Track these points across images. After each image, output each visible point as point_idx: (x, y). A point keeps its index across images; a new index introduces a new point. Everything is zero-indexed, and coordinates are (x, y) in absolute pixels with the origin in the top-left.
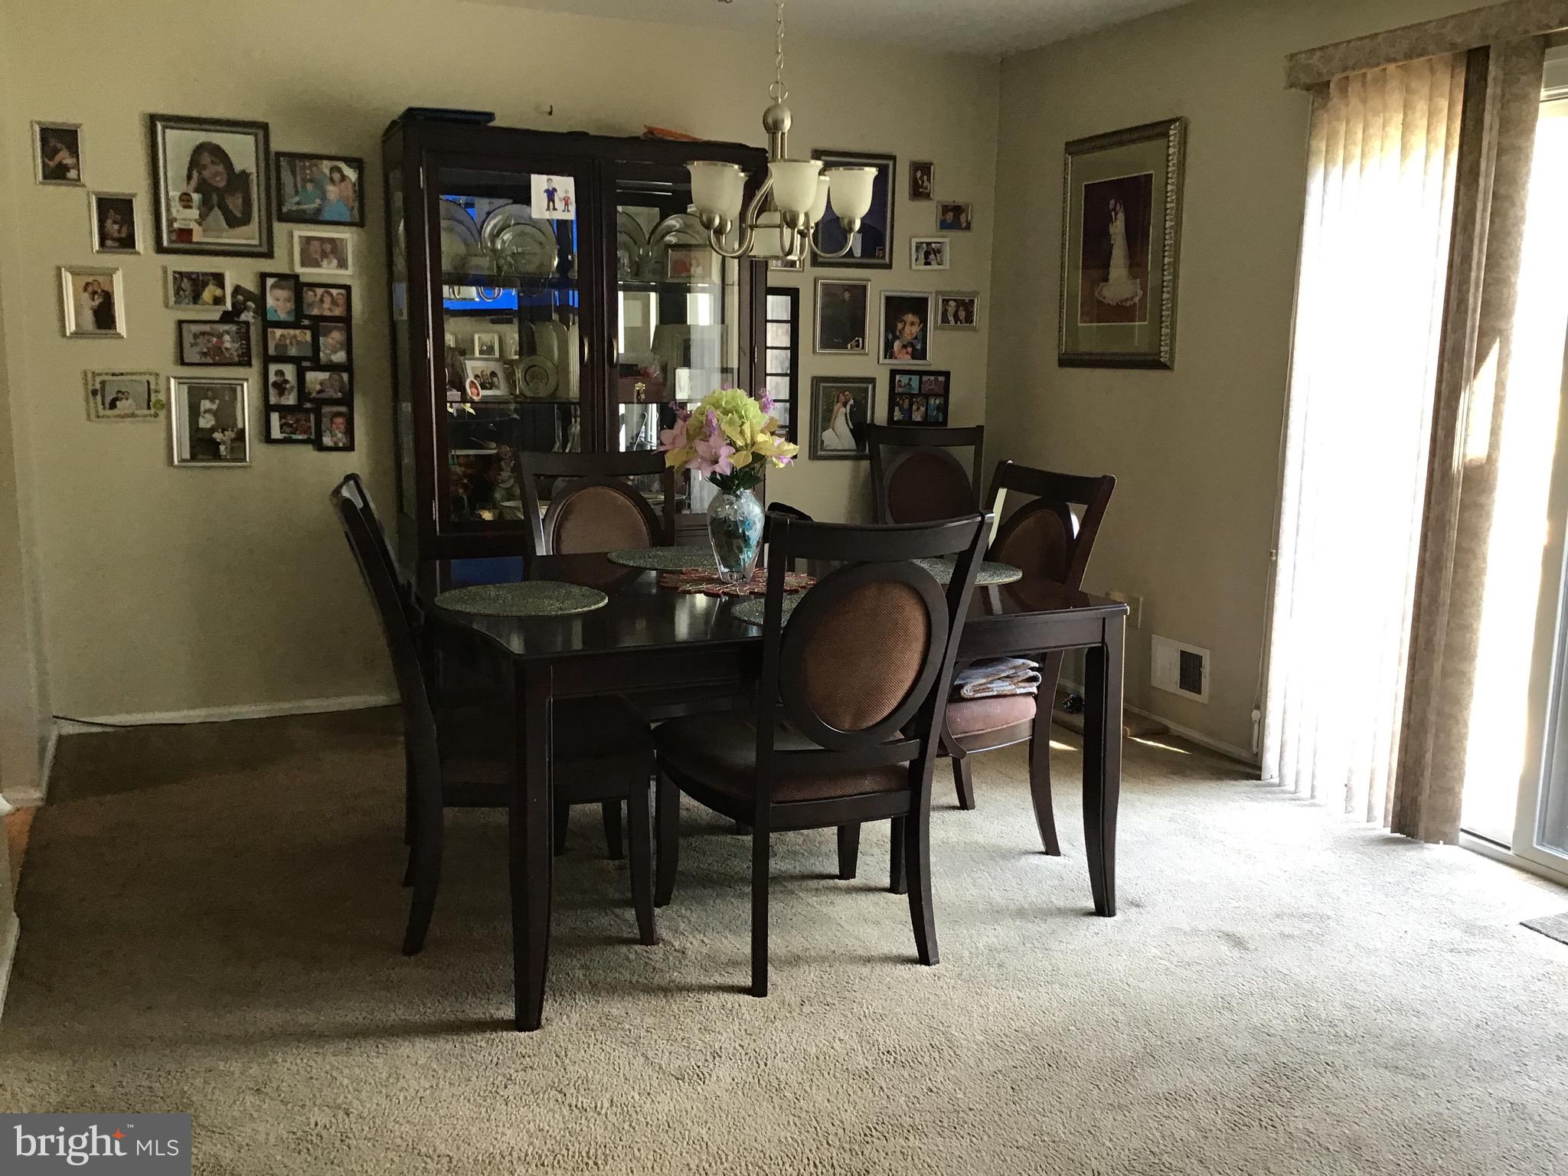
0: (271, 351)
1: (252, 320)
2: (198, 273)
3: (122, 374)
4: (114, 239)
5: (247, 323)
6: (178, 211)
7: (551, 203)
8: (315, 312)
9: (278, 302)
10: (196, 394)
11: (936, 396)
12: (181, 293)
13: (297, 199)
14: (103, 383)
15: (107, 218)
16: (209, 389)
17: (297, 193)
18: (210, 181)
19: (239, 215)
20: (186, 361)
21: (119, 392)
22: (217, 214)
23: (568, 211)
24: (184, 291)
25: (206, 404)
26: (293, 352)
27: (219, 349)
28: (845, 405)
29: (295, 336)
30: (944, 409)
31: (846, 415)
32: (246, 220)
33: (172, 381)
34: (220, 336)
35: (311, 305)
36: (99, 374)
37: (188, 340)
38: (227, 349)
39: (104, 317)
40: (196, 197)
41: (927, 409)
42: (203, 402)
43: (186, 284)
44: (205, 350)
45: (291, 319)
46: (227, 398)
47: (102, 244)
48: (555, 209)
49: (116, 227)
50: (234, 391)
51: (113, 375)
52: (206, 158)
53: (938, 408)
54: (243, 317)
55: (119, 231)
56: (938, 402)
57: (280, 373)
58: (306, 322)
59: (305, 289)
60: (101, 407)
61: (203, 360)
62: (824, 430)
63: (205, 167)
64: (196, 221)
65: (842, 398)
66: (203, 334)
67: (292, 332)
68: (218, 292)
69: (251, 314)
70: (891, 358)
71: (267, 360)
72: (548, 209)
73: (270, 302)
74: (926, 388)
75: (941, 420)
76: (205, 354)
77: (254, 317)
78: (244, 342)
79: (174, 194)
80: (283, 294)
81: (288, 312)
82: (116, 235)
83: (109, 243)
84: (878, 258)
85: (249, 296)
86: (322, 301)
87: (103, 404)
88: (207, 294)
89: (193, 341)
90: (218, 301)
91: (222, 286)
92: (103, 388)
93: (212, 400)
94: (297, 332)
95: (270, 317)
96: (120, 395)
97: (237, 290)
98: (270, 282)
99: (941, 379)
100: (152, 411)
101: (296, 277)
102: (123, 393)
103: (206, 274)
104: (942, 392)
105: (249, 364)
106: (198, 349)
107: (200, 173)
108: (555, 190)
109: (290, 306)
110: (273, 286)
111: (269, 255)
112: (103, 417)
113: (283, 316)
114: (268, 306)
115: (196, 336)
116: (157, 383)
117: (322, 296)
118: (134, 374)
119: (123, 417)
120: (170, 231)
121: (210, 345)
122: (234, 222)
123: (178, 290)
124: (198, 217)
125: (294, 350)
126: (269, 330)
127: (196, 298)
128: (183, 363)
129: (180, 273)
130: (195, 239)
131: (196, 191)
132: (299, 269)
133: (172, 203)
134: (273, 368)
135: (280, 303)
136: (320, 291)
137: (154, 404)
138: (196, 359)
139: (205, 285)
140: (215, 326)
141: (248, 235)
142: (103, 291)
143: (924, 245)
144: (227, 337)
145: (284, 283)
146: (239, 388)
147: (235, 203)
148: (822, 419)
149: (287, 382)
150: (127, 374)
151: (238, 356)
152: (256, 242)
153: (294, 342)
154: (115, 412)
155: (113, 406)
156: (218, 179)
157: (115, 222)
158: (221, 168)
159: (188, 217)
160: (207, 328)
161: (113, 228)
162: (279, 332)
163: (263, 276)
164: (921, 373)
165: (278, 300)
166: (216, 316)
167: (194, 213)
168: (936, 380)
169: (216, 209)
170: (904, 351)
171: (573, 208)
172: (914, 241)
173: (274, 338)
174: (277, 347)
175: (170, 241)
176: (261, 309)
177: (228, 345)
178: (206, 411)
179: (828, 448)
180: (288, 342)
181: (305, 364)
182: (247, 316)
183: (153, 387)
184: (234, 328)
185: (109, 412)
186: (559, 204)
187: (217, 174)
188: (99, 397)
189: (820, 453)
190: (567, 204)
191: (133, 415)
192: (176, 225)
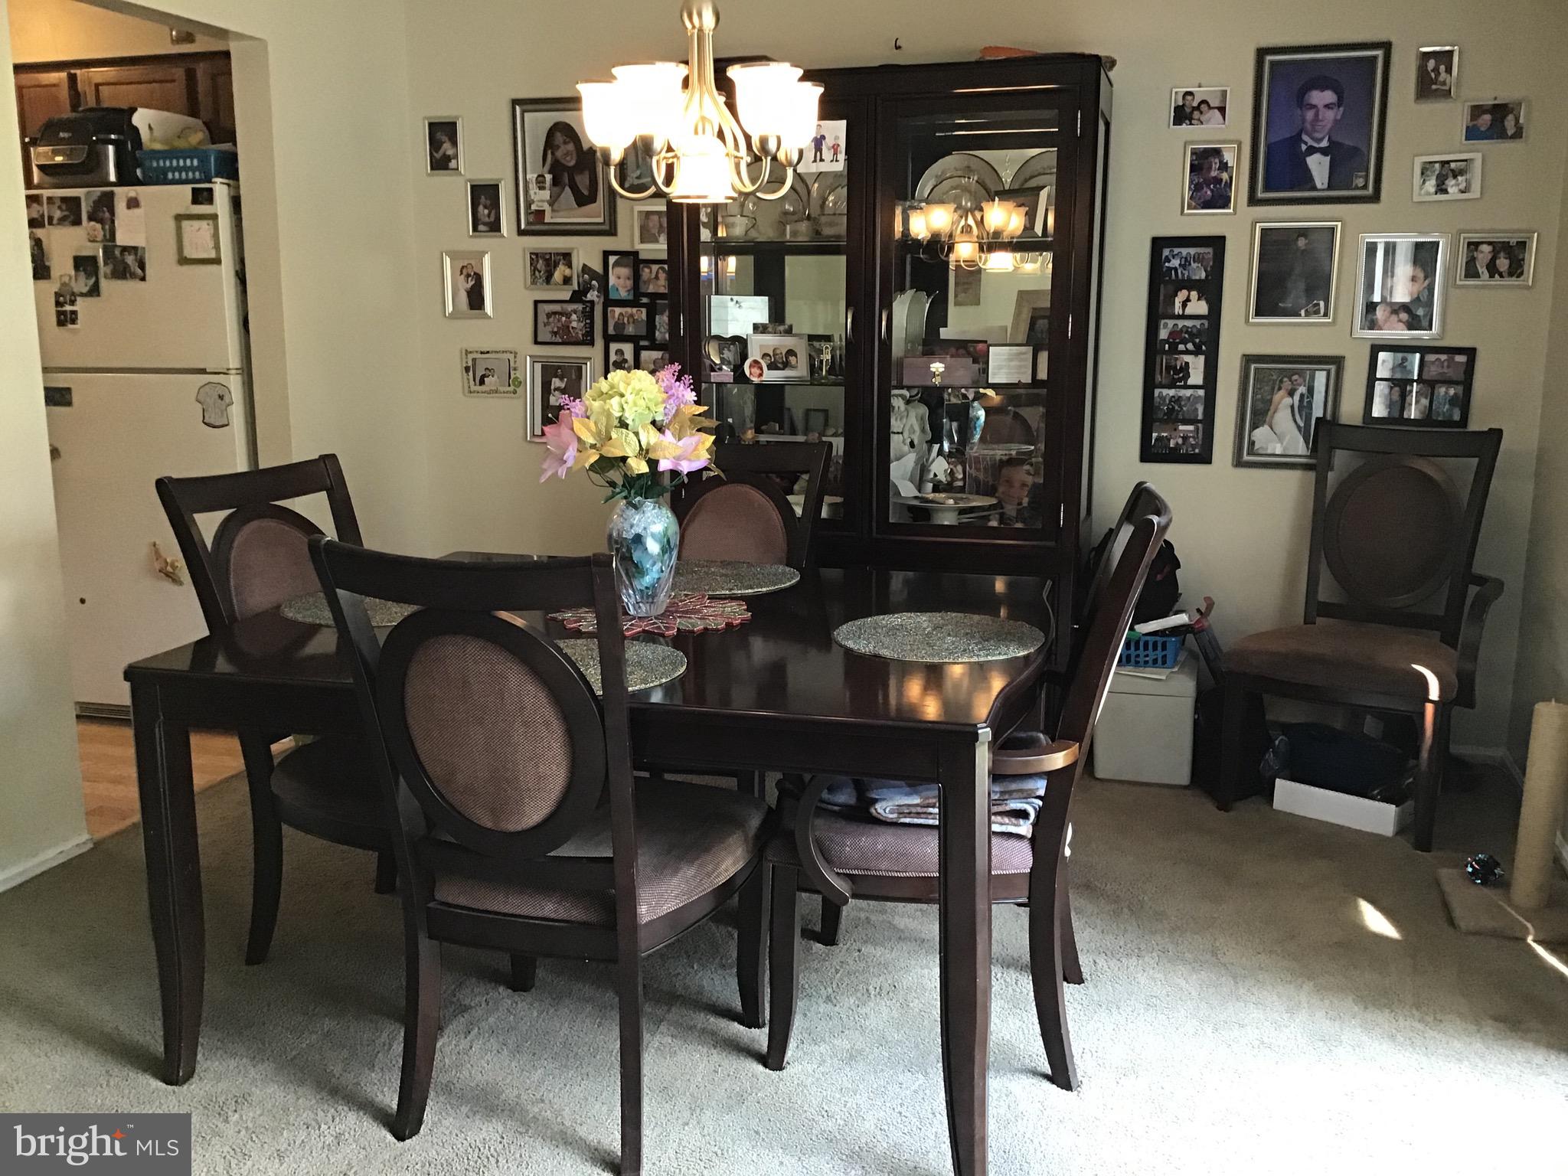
0: (611, 331)
1: (596, 299)
2: (550, 254)
3: (488, 352)
4: (485, 224)
5: (592, 302)
6: (535, 193)
7: (818, 153)
8: (651, 289)
9: (619, 280)
10: (550, 371)
11: (1449, 382)
12: (537, 273)
13: (638, 173)
14: (474, 360)
15: (479, 204)
16: (559, 367)
17: (638, 167)
18: (563, 161)
19: (586, 193)
20: (539, 340)
21: (487, 369)
22: (568, 193)
23: (837, 161)
24: (540, 272)
25: (556, 383)
26: (630, 330)
27: (566, 328)
28: (1291, 394)
29: (632, 315)
30: (1464, 402)
31: (1292, 407)
32: (592, 199)
33: (528, 358)
34: (568, 315)
35: (649, 281)
36: (471, 352)
37: (542, 318)
38: (573, 328)
39: (475, 299)
40: (548, 177)
41: (1431, 403)
42: (554, 379)
43: (541, 264)
44: (556, 330)
45: (631, 297)
46: (574, 377)
47: (475, 229)
48: (822, 160)
49: (486, 212)
50: (580, 369)
51: (482, 353)
52: (559, 138)
53: (1453, 401)
54: (589, 297)
55: (489, 215)
56: (1452, 392)
57: (620, 352)
58: (645, 300)
59: (641, 266)
60: (472, 382)
61: (554, 339)
62: (1255, 426)
63: (558, 147)
64: (548, 201)
65: (1287, 384)
66: (555, 313)
67: (629, 310)
68: (568, 272)
69: (596, 293)
70: (1371, 328)
71: (608, 339)
72: (815, 161)
73: (612, 280)
74: (1432, 372)
75: (1457, 417)
76: (555, 334)
77: (598, 296)
78: (588, 321)
79: (532, 176)
80: (624, 271)
81: (629, 291)
82: (487, 219)
83: (481, 227)
84: (1357, 188)
85: (593, 274)
86: (657, 277)
87: (474, 380)
88: (558, 276)
89: (546, 321)
90: (567, 280)
91: (570, 266)
92: (474, 365)
93: (561, 379)
94: (635, 310)
95: (613, 296)
96: (488, 372)
97: (585, 269)
98: (612, 259)
99: (1461, 359)
100: (512, 388)
101: (636, 254)
102: (490, 371)
103: (558, 254)
104: (1461, 377)
105: (592, 343)
106: (549, 328)
107: (553, 154)
108: (823, 137)
109: (630, 283)
110: (616, 264)
111: (612, 232)
112: (474, 392)
113: (623, 294)
114: (610, 284)
115: (549, 315)
116: (515, 362)
117: (657, 273)
118: (496, 352)
119: (489, 392)
120: (527, 214)
121: (560, 325)
122: (583, 200)
123: (534, 269)
124: (549, 198)
125: (631, 329)
126: (610, 309)
127: (548, 279)
128: (536, 342)
129: (537, 255)
130: (547, 219)
131: (549, 173)
132: (638, 246)
133: (531, 186)
134: (614, 347)
135: (621, 281)
136: (655, 267)
137: (514, 383)
138: (548, 338)
139: (556, 265)
140: (565, 306)
141: (594, 213)
142: (475, 273)
143: (1437, 166)
144: (574, 317)
145: (625, 260)
146: (584, 366)
147: (583, 181)
148: (1255, 413)
149: (626, 361)
150: (492, 352)
151: (583, 335)
152: (601, 220)
153: (631, 320)
154: (483, 388)
155: (482, 382)
156: (568, 158)
157: (485, 207)
158: (571, 147)
159: (541, 198)
160: (557, 308)
161: (483, 212)
162: (618, 310)
163: (606, 254)
164: (1424, 350)
165: (619, 278)
166: (567, 296)
167: (546, 194)
168: (1451, 361)
169: (567, 189)
170: (1394, 318)
171: (842, 157)
172: (1419, 162)
173: (614, 317)
174: (616, 325)
175: (528, 223)
176: (604, 288)
177: (574, 324)
178: (555, 390)
179: (1261, 452)
180: (626, 319)
181: (642, 343)
182: (593, 295)
183: (512, 364)
184: (579, 307)
185: (478, 388)
186: (827, 154)
187: (567, 154)
188: (471, 373)
189: (1246, 458)
190: (835, 153)
191: (496, 392)
192: (534, 207)
